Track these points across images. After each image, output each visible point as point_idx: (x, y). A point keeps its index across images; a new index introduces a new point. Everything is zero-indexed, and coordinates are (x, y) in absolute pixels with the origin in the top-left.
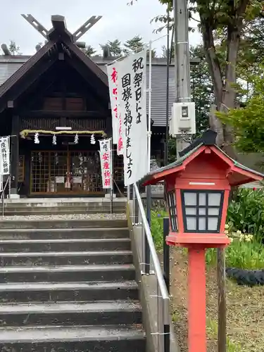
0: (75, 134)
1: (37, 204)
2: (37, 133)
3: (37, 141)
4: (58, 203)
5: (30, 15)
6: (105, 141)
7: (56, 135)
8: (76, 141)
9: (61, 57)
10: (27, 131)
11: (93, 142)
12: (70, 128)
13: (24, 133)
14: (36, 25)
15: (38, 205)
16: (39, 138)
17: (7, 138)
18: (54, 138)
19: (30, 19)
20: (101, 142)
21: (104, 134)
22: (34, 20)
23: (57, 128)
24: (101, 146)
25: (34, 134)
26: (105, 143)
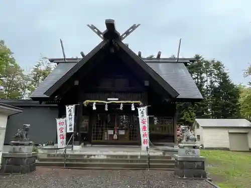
0: (121, 103)
1: (91, 155)
2: (95, 102)
3: (94, 108)
4: (107, 156)
5: (92, 25)
6: (142, 108)
7: (108, 104)
8: (121, 108)
9: (112, 51)
10: (88, 101)
11: (133, 109)
12: (117, 99)
13: (86, 102)
14: (97, 31)
15: (93, 157)
16: (96, 106)
17: (73, 106)
18: (106, 106)
19: (93, 28)
20: (139, 109)
21: (141, 104)
22: (95, 28)
23: (109, 99)
24: (139, 112)
25: (93, 103)
26: (142, 110)
